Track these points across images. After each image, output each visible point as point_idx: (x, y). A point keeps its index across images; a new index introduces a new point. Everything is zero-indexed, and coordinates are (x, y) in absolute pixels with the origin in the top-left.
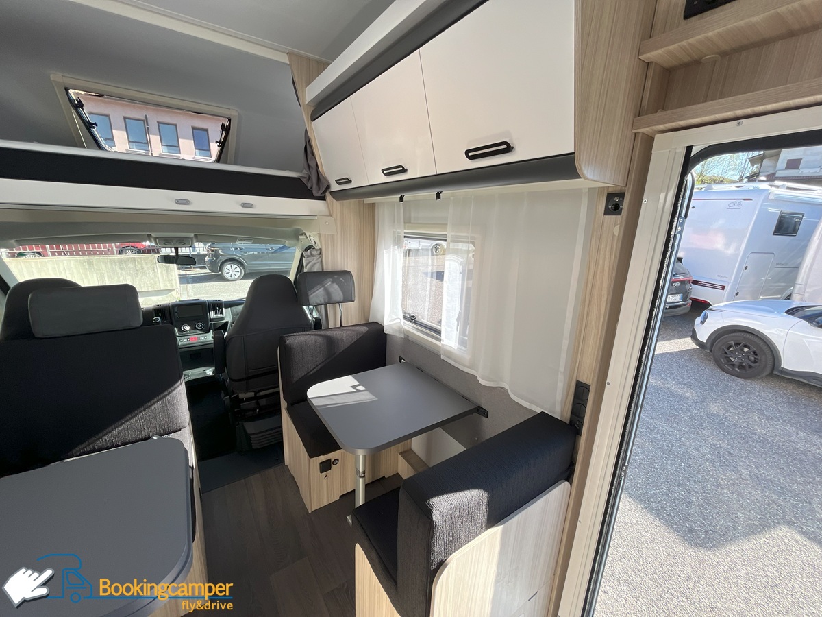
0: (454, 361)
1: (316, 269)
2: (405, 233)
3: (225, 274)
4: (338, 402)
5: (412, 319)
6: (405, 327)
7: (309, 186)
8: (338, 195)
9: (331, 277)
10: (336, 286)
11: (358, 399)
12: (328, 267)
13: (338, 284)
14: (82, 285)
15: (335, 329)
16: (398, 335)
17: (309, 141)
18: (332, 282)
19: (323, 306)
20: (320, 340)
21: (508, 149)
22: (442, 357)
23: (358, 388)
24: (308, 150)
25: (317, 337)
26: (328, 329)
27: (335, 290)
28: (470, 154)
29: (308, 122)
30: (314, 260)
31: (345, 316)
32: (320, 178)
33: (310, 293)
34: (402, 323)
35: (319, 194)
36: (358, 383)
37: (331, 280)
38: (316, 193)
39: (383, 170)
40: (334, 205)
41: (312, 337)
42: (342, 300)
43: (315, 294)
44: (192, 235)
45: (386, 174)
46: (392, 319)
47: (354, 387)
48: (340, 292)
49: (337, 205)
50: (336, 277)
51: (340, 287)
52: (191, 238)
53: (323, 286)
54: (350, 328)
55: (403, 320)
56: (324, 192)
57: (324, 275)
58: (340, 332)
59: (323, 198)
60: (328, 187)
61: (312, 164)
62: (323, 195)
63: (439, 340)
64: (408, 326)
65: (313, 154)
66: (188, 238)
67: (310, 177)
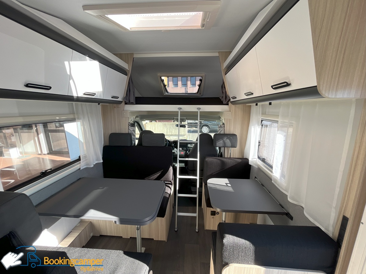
0: (278, 185)
1: (222, 133)
2: (262, 119)
3: (203, 130)
4: (217, 188)
5: (263, 160)
6: (259, 163)
7: (222, 100)
8: (233, 103)
9: (226, 136)
10: (228, 140)
11: (226, 189)
12: (227, 132)
13: (229, 139)
14: (154, 133)
15: (227, 158)
16: (255, 166)
17: (224, 83)
18: (227, 138)
19: (223, 148)
20: (219, 161)
21: (288, 85)
22: (273, 181)
23: (228, 185)
24: (223, 86)
25: (218, 160)
26: (224, 158)
27: (228, 142)
28: (273, 87)
29: (224, 75)
30: (222, 129)
31: (232, 153)
32: (226, 96)
33: (217, 142)
34: (257, 161)
35: (225, 103)
36: (229, 183)
37: (226, 137)
38: (224, 103)
39: (245, 94)
40: (232, 107)
41: (216, 160)
42: (230, 146)
43: (219, 142)
44: (185, 118)
45: (246, 95)
46: (253, 158)
47: (226, 184)
48: (230, 143)
49: (233, 107)
50: (229, 136)
51: (230, 140)
52: (185, 119)
53: (223, 140)
54: (233, 159)
55: (258, 159)
56: (228, 102)
57: (225, 135)
58: (228, 160)
59: (228, 104)
60: (230, 100)
61: (224, 92)
62: (227, 103)
63: (272, 172)
64: (260, 163)
65: (225, 88)
66: (184, 119)
67: (223, 97)
